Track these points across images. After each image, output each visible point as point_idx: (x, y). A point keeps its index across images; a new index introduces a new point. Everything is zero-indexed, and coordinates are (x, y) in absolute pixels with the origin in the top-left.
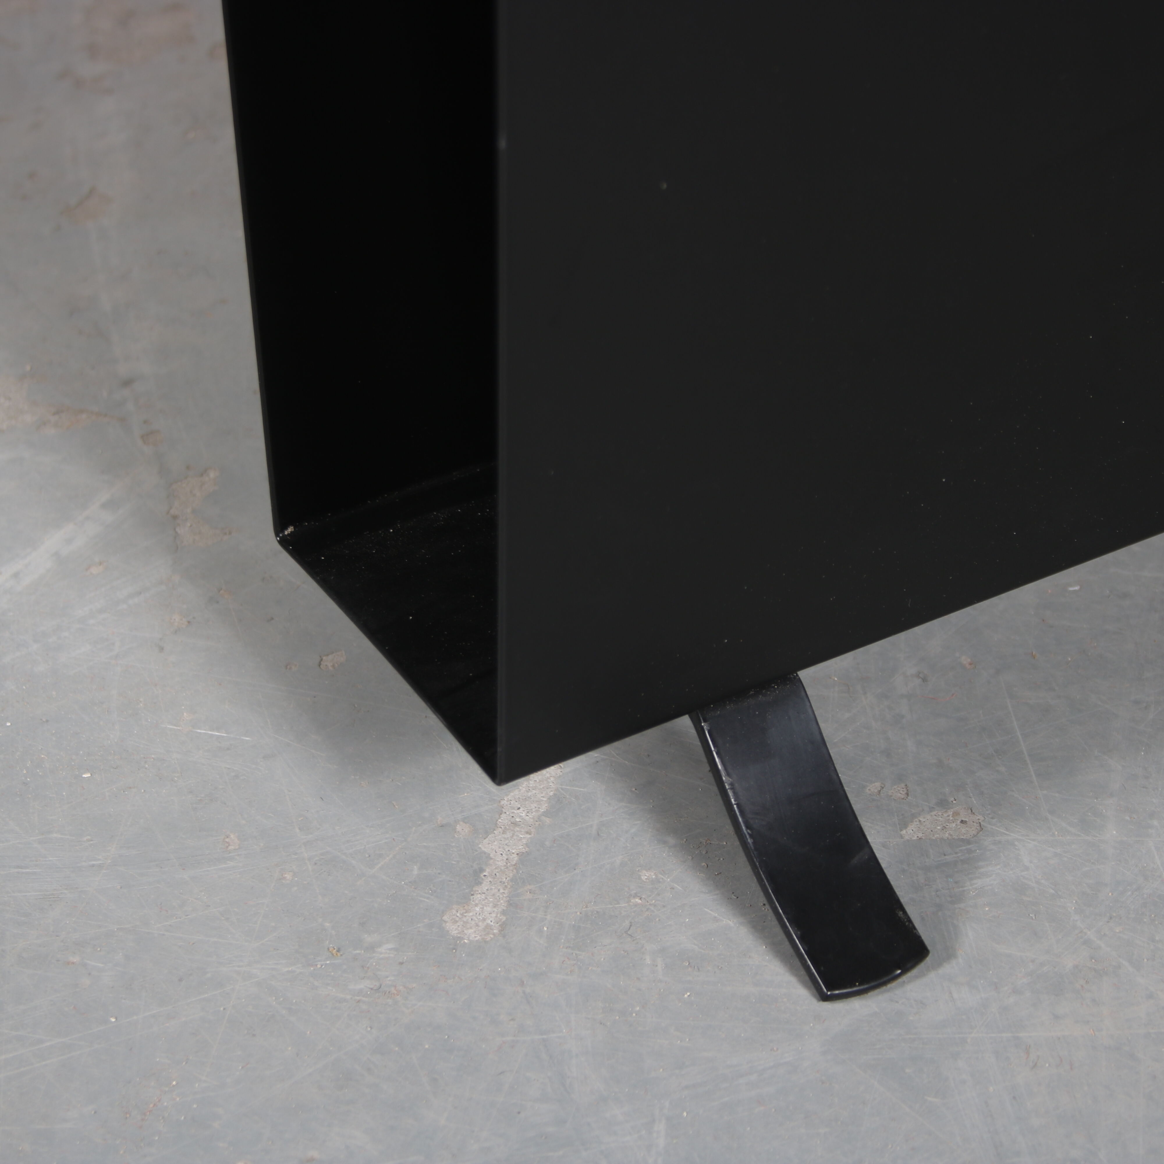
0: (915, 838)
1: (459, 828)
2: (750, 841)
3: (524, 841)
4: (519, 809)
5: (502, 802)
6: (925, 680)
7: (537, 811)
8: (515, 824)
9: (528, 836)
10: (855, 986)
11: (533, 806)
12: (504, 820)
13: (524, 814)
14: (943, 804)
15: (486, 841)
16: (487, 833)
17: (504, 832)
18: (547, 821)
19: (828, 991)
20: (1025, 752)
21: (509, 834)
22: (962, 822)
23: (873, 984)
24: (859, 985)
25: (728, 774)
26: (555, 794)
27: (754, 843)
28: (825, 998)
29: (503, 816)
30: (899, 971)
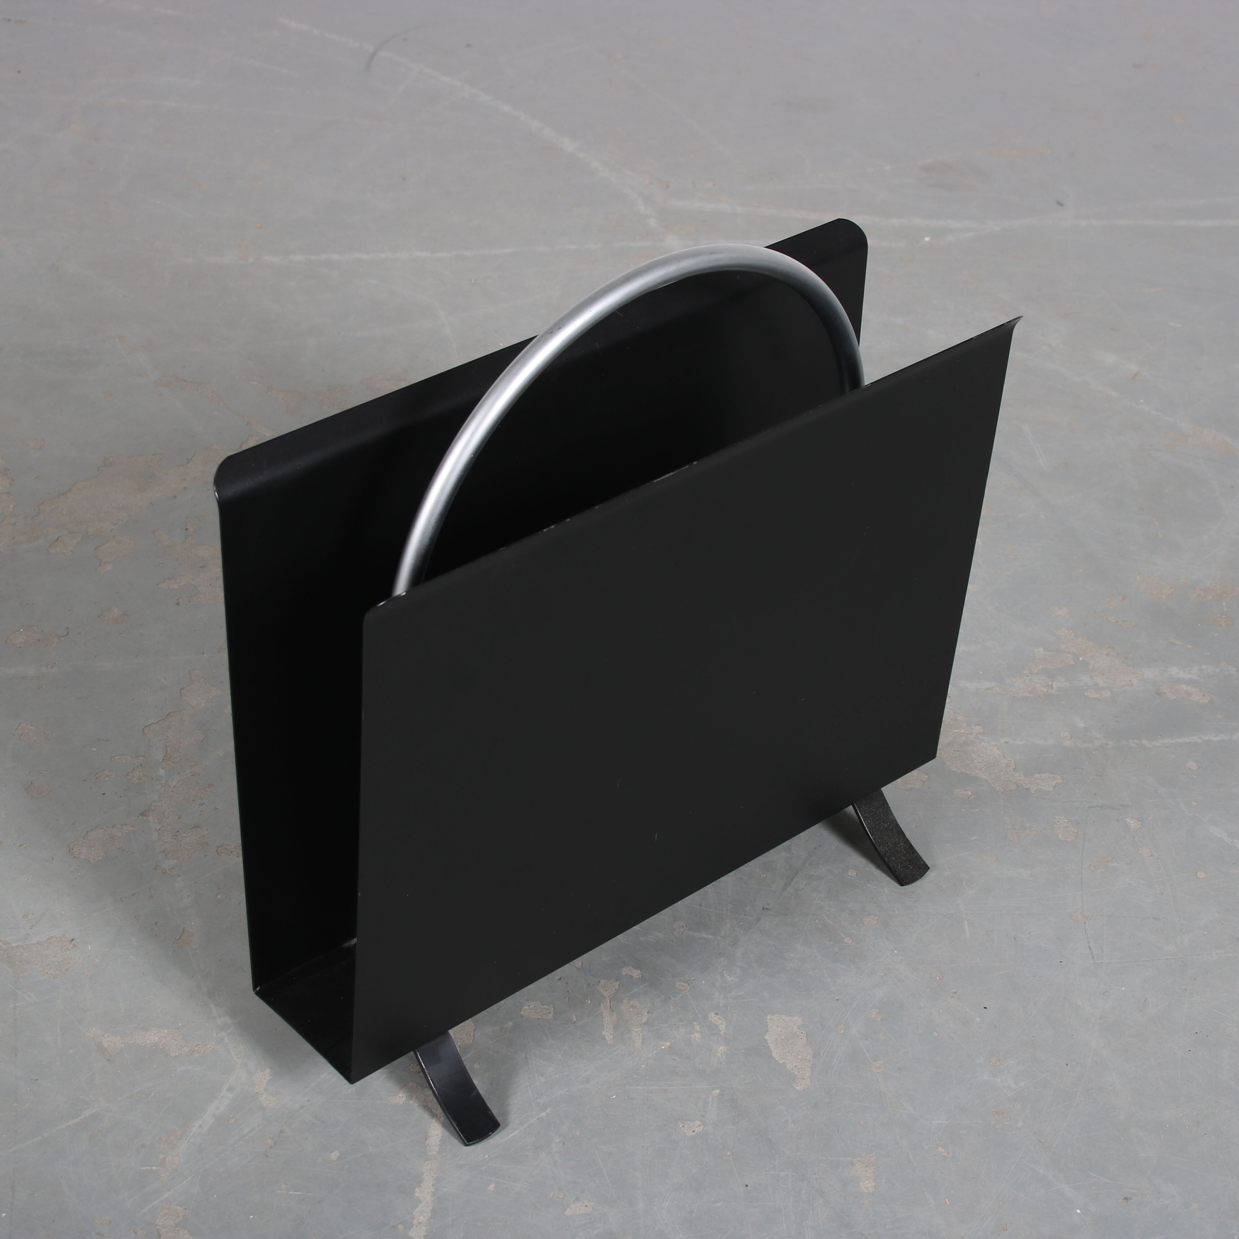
0: (569, 1215)
1: (399, 1227)
2: (436, 1092)
3: (425, 1230)
4: (420, 1216)
5: (414, 1214)
6: (564, 1144)
7: (427, 1216)
8: (420, 1223)
9: (426, 1228)
10: (476, 1140)
11: (426, 1214)
12: (415, 1222)
13: (422, 1218)
14: (577, 1199)
15: (411, 1231)
16: (410, 1228)
17: (417, 1227)
18: (432, 1221)
19: (468, 1142)
20: (605, 1173)
21: (418, 1228)
22: (586, 1206)
23: (482, 1138)
24: (478, 1139)
25: (427, 1070)
26: (432, 1208)
27: (438, 1093)
28: (466, 1145)
29: (415, 1220)
30: (491, 1133)
